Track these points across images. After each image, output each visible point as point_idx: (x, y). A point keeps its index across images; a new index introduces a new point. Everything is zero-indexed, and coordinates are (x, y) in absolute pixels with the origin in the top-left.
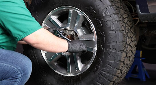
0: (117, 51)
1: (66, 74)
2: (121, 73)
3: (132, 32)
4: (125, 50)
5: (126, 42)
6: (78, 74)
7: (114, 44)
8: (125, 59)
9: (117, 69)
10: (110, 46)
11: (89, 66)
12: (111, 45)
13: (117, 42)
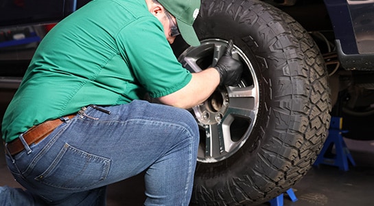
0: (292, 112)
1: (203, 159)
2: (300, 158)
3: (321, 84)
4: (307, 113)
5: (310, 99)
6: (224, 158)
7: (287, 100)
8: (306, 131)
9: (291, 146)
10: (279, 103)
11: (243, 143)
12: (281, 102)
13: (293, 96)
